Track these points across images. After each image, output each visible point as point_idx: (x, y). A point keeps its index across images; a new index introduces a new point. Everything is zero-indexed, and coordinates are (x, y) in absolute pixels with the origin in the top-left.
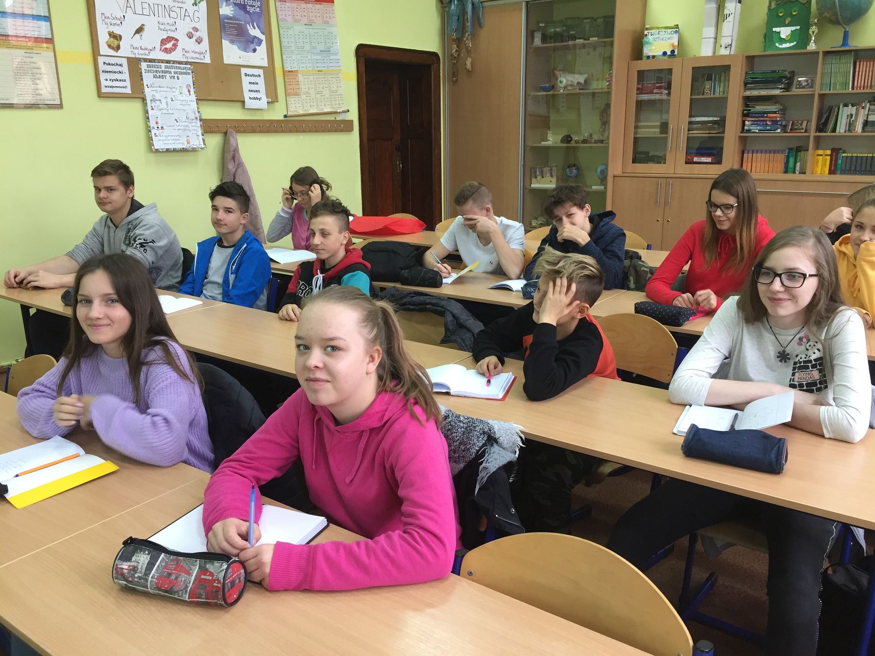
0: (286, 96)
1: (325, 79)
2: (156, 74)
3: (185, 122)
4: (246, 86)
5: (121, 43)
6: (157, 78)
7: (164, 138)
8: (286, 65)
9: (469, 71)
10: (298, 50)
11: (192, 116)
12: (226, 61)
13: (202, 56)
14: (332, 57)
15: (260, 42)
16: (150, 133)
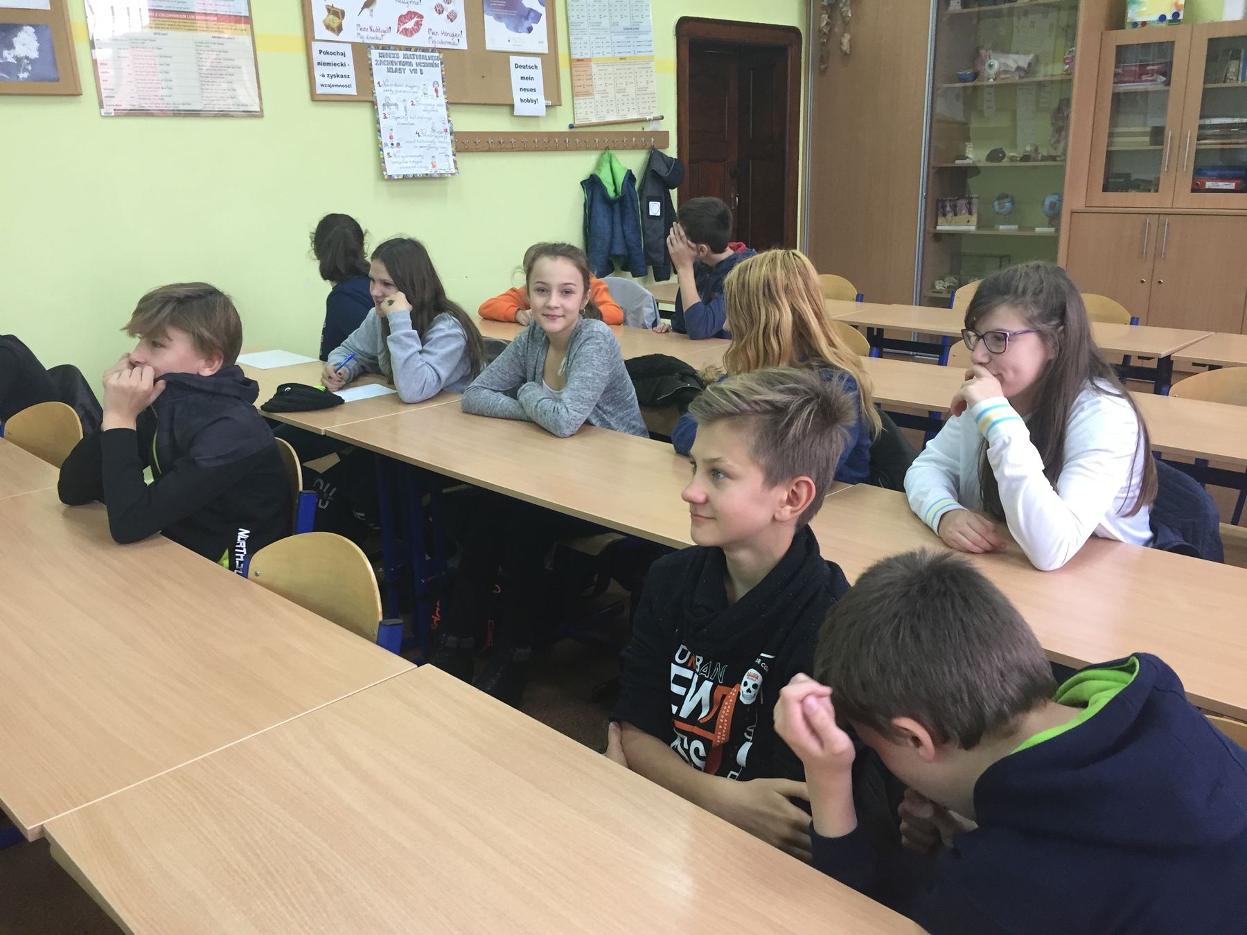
0: (573, 97)
1: (630, 71)
2: (391, 66)
3: (430, 136)
4: (516, 83)
5: (345, 22)
6: (393, 72)
7: (400, 160)
8: (574, 51)
9: (846, 54)
10: (592, 27)
11: (440, 127)
12: (490, 46)
13: (455, 39)
14: (641, 38)
15: (538, 17)
16: (381, 153)
